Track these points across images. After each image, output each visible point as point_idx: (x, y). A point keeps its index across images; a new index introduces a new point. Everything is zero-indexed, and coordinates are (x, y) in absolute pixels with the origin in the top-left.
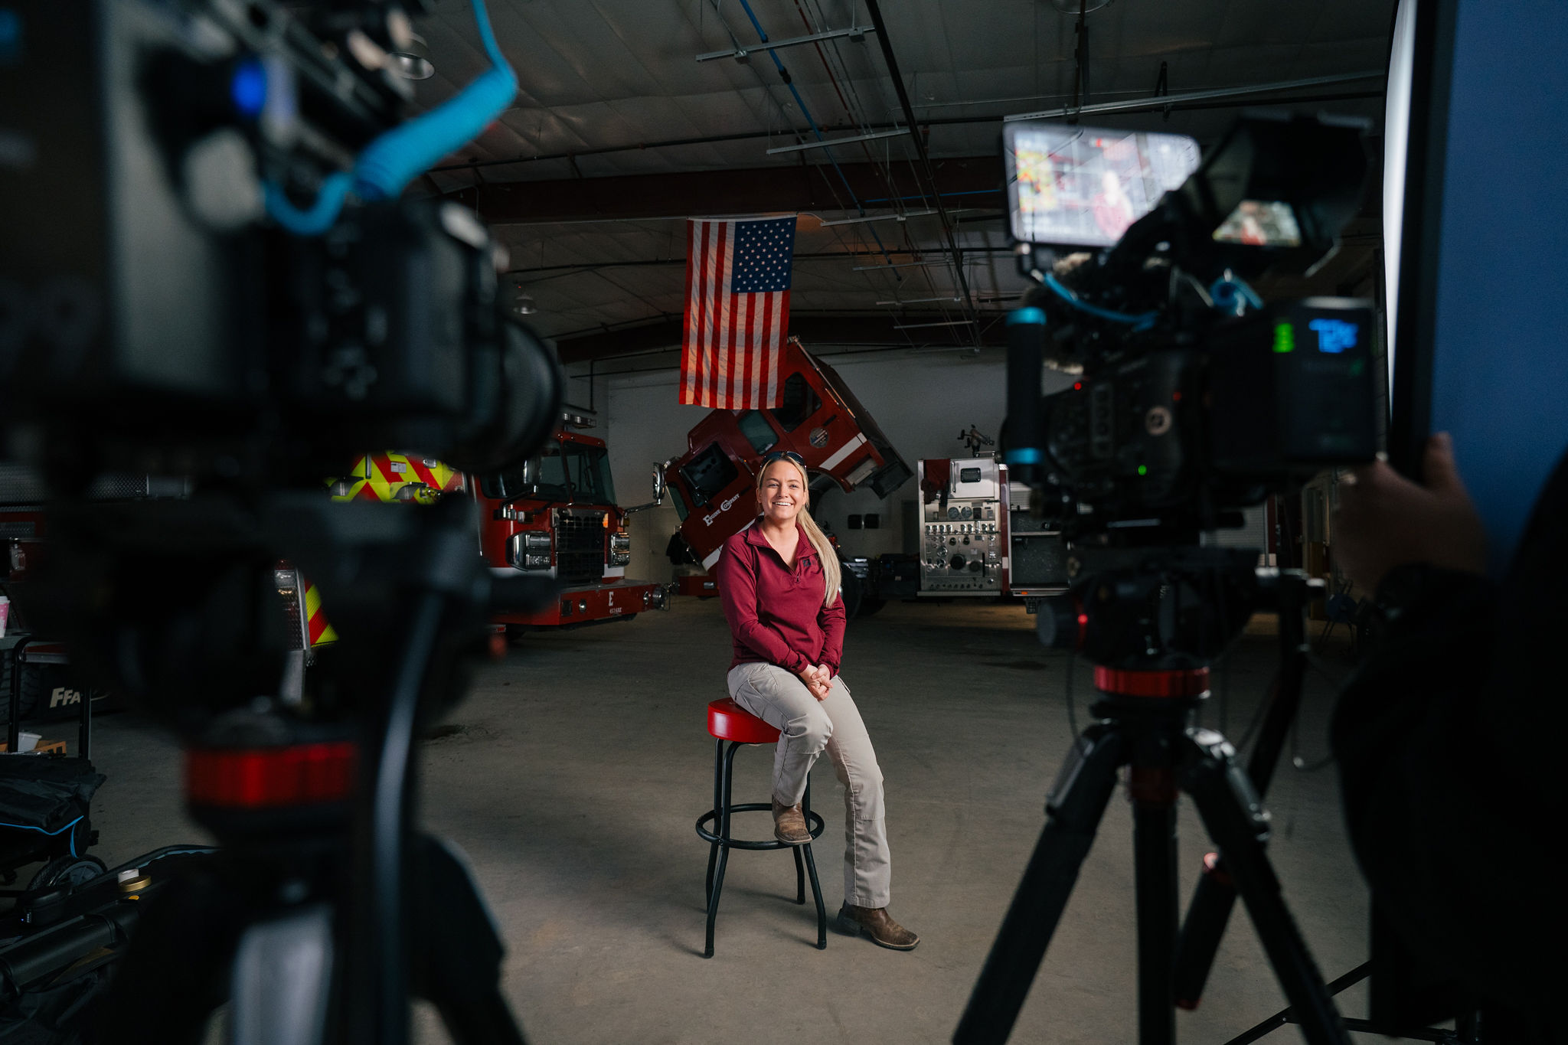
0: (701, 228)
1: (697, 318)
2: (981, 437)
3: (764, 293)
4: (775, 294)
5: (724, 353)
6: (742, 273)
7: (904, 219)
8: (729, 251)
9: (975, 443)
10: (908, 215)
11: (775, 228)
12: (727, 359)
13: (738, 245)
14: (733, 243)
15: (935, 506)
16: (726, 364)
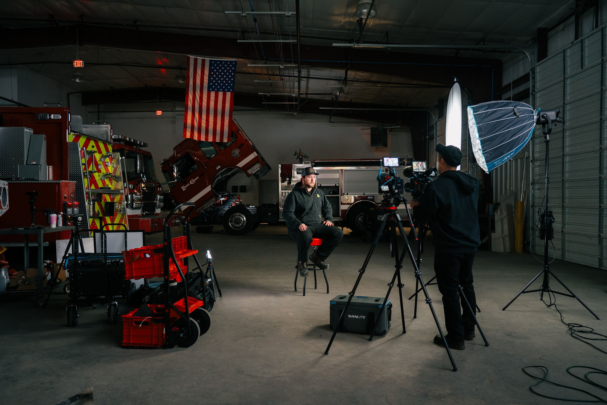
0: (193, 60)
1: (192, 100)
2: (303, 155)
3: (222, 92)
4: (227, 93)
5: (204, 117)
6: (212, 82)
7: (283, 67)
8: (207, 72)
9: (301, 157)
10: (284, 65)
11: (227, 64)
12: (205, 119)
13: (210, 70)
14: (208, 69)
15: (286, 183)
16: (205, 122)
